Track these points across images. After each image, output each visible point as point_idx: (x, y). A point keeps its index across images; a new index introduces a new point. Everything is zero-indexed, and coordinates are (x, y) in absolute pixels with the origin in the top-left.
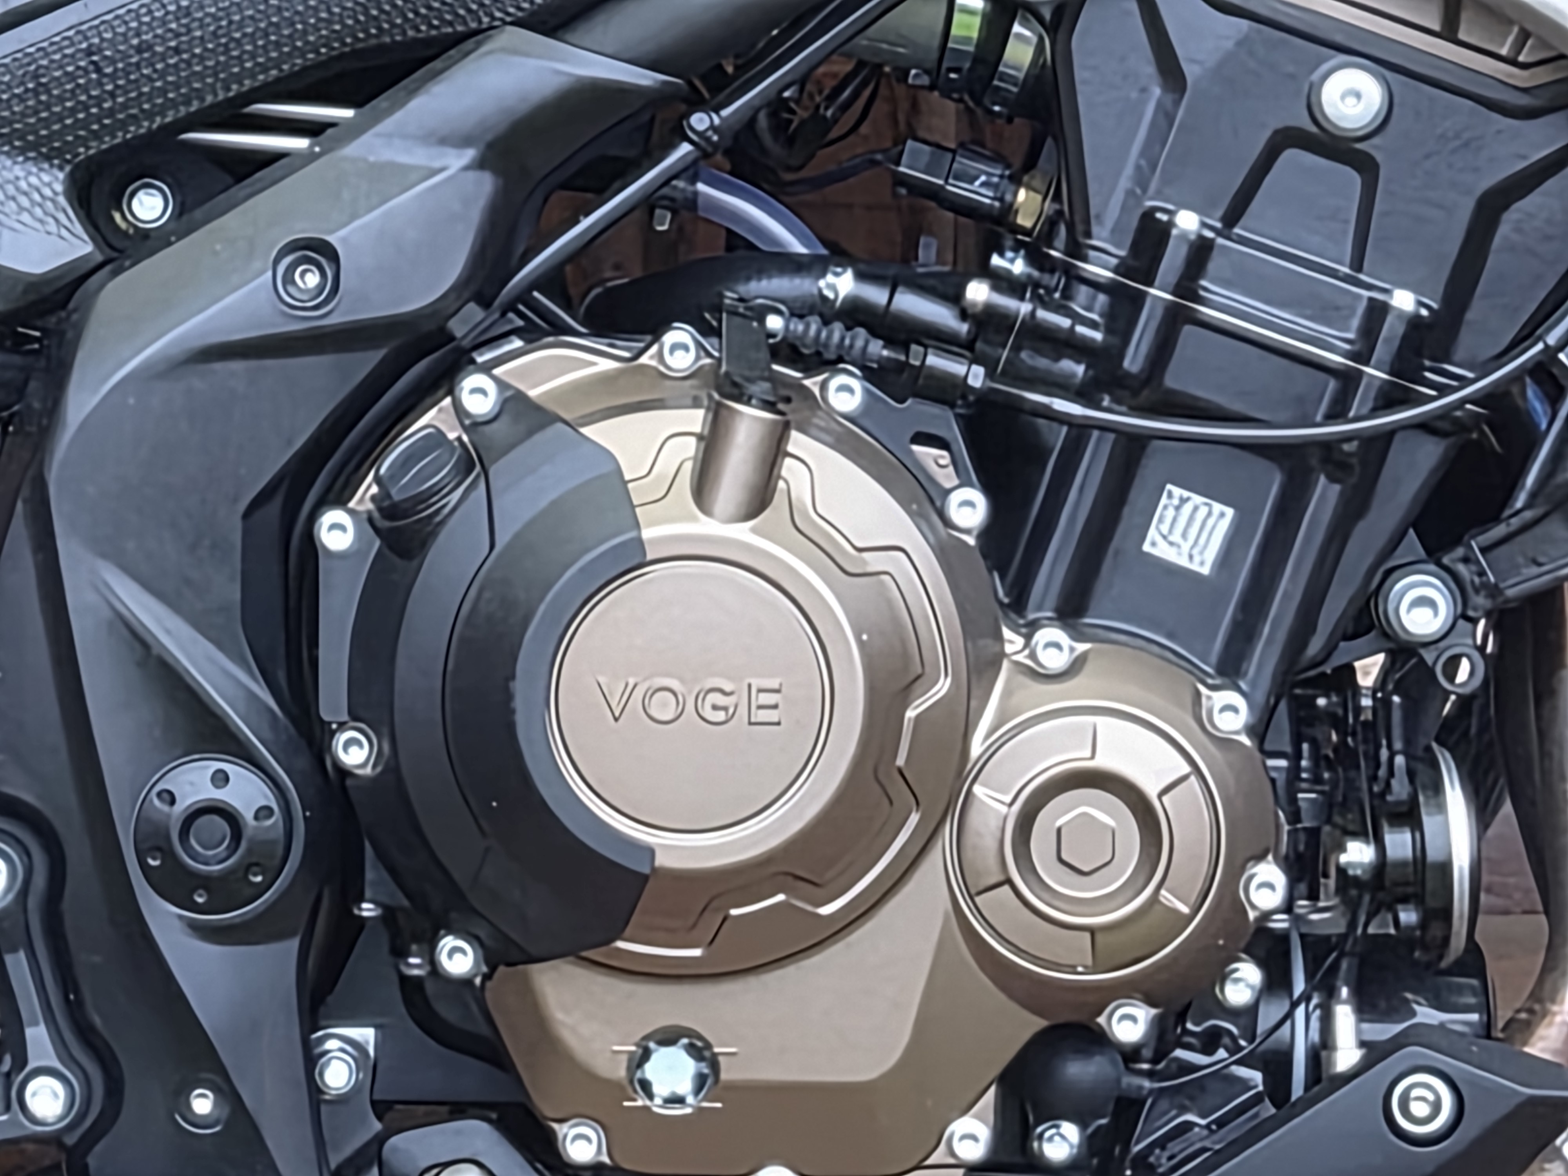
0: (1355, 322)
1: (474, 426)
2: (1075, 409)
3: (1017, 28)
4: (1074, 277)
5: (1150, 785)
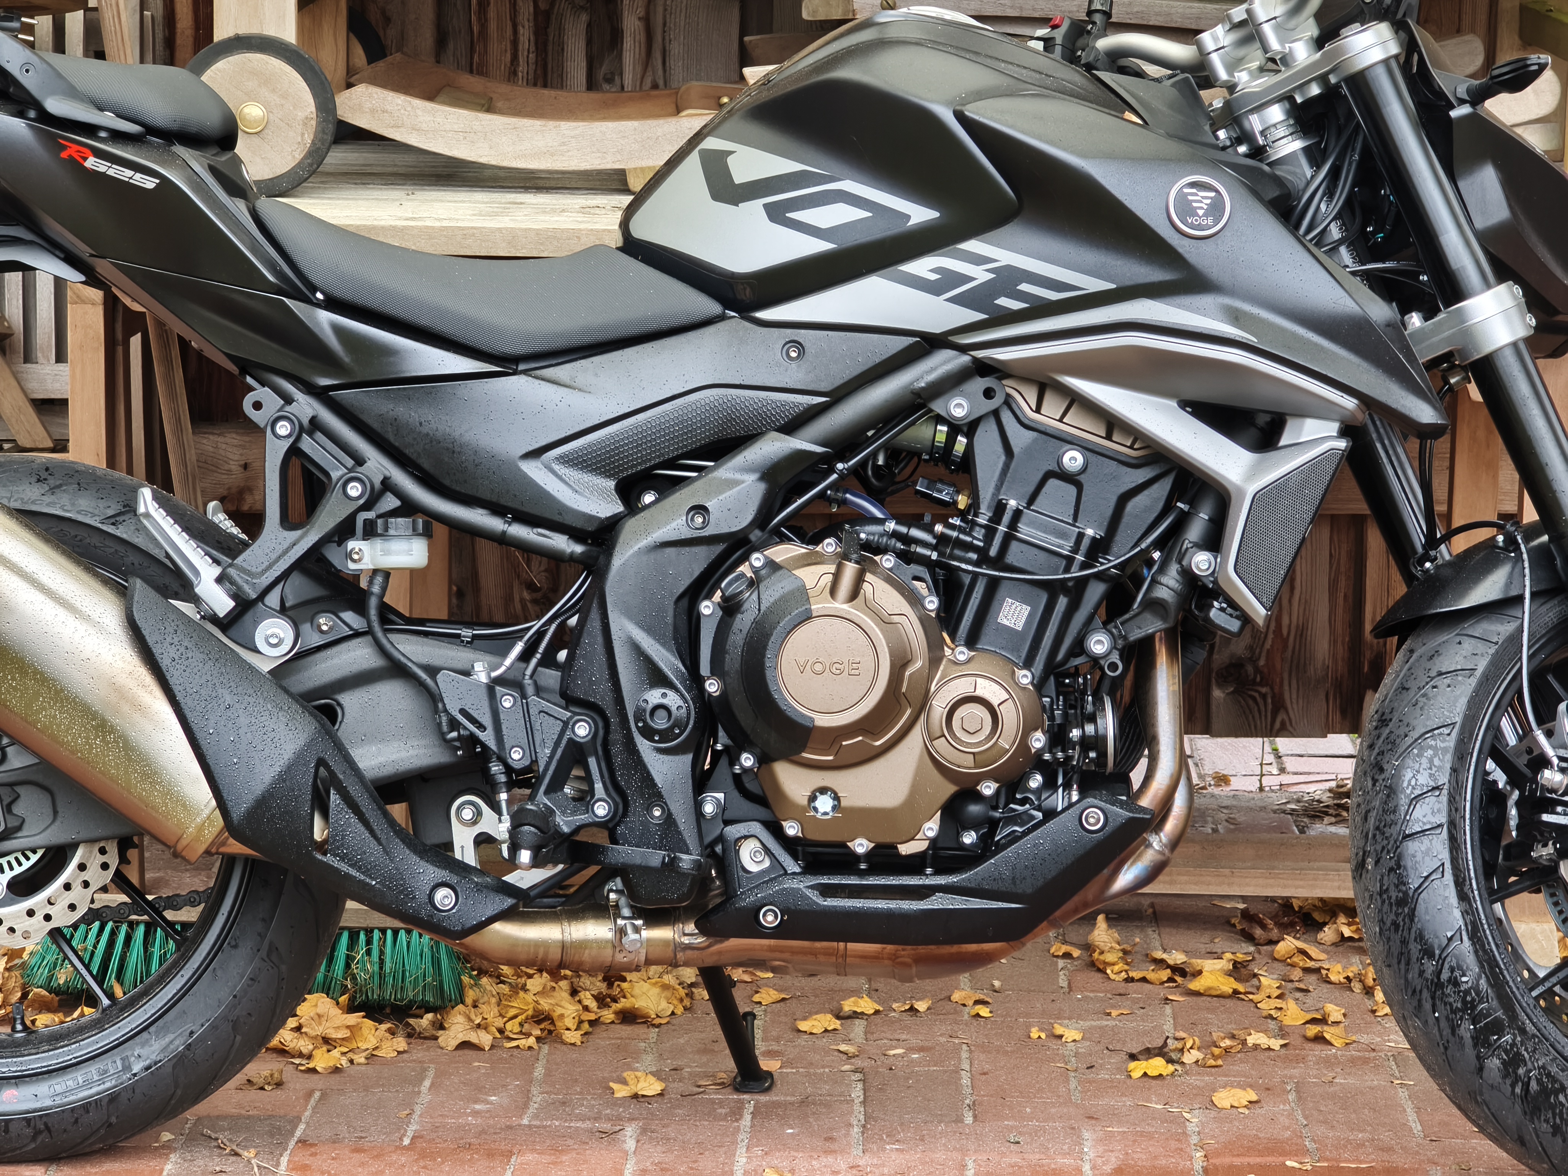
0: (1073, 539)
1: (756, 571)
2: (970, 568)
3: (959, 438)
4: (974, 524)
5: (995, 702)
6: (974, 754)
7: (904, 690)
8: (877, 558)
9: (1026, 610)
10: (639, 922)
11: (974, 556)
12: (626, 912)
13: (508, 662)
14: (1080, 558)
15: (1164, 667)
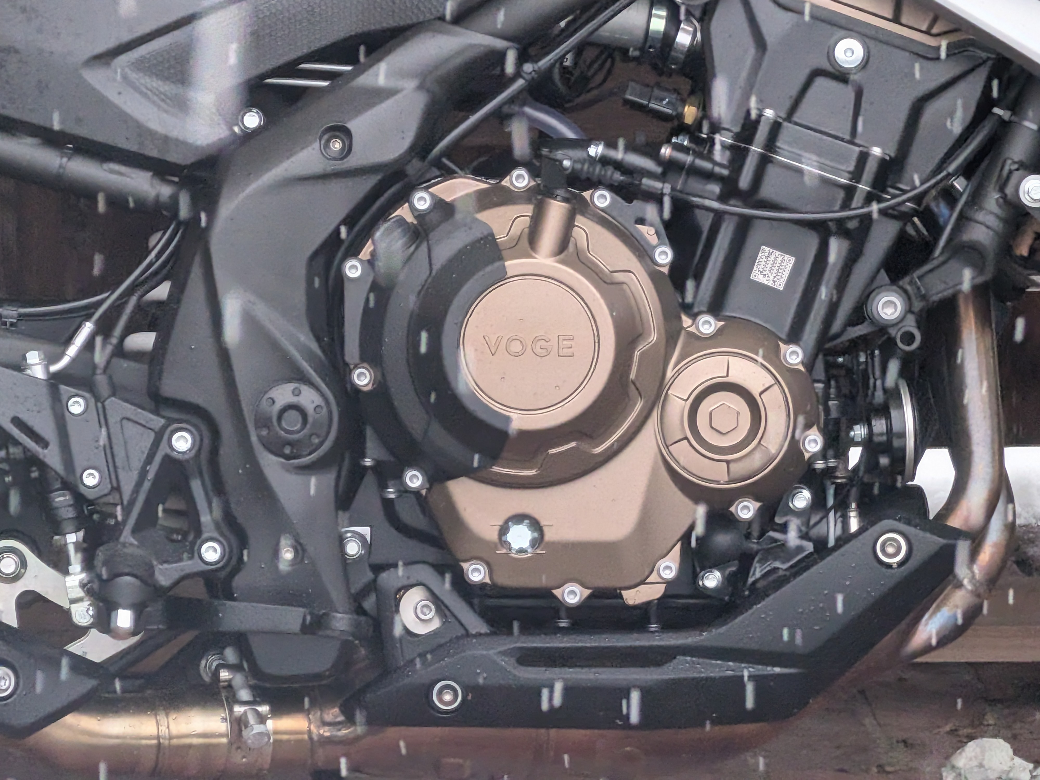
0: (853, 162)
1: (420, 216)
3: (682, 27)
4: (711, 143)
5: (755, 391)
6: (728, 462)
7: (632, 376)
8: (586, 194)
9: (789, 262)
10: (264, 709)
11: (716, 188)
12: (245, 694)
13: (72, 350)
14: (864, 187)
15: (974, 336)
